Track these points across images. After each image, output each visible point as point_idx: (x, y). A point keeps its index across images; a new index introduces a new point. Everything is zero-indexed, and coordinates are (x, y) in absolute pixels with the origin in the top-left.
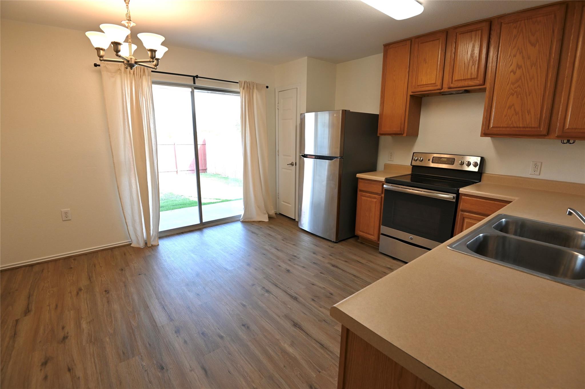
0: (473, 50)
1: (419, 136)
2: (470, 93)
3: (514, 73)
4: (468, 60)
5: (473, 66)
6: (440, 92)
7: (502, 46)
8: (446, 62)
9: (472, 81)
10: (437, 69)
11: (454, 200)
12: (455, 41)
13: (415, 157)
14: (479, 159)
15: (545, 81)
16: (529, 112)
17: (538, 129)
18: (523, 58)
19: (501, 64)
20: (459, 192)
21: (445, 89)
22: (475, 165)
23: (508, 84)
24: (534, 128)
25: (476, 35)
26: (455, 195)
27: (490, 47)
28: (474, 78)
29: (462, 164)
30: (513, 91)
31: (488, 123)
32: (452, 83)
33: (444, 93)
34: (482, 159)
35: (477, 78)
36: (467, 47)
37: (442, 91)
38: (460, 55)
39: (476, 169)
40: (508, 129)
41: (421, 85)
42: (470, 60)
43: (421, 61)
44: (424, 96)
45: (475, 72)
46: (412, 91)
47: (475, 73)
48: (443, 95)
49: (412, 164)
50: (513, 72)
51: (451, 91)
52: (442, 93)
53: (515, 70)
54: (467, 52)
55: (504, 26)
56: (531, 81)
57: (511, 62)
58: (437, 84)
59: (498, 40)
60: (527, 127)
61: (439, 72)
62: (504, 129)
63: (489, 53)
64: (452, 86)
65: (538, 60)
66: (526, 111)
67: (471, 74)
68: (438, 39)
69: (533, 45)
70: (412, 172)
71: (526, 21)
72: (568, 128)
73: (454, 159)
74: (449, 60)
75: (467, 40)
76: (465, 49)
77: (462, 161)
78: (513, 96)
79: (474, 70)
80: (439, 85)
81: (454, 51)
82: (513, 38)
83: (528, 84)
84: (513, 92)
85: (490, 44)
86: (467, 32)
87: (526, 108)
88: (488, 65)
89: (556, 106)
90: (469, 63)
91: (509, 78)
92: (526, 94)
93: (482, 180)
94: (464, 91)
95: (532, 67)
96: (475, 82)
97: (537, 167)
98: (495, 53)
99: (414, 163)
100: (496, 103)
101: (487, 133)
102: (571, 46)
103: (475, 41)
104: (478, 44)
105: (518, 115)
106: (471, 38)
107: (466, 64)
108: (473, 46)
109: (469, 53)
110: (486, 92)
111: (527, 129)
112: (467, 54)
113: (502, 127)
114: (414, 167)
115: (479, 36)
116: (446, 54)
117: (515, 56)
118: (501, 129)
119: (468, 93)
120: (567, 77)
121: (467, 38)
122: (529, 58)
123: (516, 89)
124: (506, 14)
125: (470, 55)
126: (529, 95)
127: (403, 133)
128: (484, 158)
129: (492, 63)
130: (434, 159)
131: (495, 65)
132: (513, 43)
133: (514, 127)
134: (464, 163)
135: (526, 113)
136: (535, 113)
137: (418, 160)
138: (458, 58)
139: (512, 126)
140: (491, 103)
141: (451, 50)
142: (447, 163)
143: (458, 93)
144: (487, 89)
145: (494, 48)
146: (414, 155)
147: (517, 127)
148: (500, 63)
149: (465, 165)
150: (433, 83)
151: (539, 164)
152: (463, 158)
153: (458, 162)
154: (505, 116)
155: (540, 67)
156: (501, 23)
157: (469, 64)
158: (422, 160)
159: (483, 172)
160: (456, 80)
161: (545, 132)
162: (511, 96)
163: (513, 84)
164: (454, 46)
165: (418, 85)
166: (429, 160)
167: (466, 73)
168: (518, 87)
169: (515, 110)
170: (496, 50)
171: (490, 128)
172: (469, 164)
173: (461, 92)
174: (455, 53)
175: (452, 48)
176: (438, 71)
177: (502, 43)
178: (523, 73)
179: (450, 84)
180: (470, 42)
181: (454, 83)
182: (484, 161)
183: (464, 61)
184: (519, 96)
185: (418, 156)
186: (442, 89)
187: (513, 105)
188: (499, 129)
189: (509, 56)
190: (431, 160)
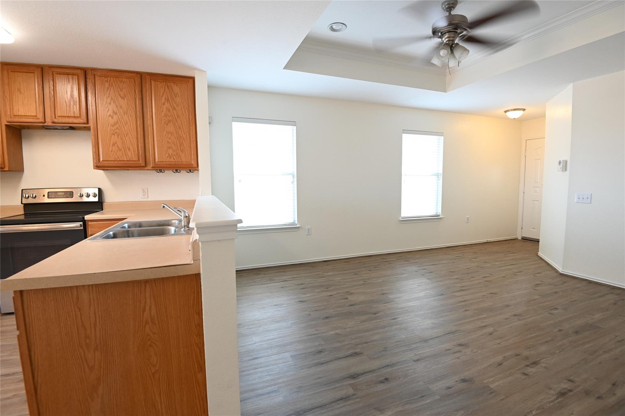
0: (72, 92)
1: (25, 171)
2: (75, 130)
3: (112, 118)
4: (69, 99)
5: (75, 106)
6: (42, 126)
7: (98, 93)
8: (45, 97)
9: (76, 119)
10: (36, 102)
11: (82, 228)
12: (52, 79)
13: (26, 194)
14: (97, 190)
15: (136, 126)
16: (129, 149)
17: (139, 162)
18: (117, 107)
19: (100, 109)
20: (85, 219)
21: (49, 123)
22: (95, 196)
23: (108, 126)
24: (135, 161)
25: (73, 79)
26: (81, 223)
27: (88, 93)
28: (77, 117)
29: (81, 196)
30: (114, 131)
31: (98, 157)
32: (55, 118)
33: (47, 127)
34: (100, 190)
35: (80, 117)
36: (66, 87)
37: (45, 124)
38: (59, 94)
39: (96, 199)
40: (116, 162)
41: (18, 116)
42: (70, 99)
43: (14, 91)
44: (24, 127)
45: (78, 111)
46: (8, 120)
47: (78, 113)
48: (47, 129)
49: (23, 203)
50: (111, 116)
51: (56, 126)
52: (46, 127)
53: (112, 115)
54: (66, 92)
55: (97, 78)
56: (126, 125)
57: (108, 108)
58: (38, 116)
59: (94, 88)
60: (130, 161)
61: (39, 105)
62: (112, 162)
63: (88, 97)
64: (56, 121)
65: (128, 110)
66: (127, 148)
67: (74, 112)
68: (33, 73)
69: (123, 98)
70: (24, 211)
71: (114, 78)
72: (158, 161)
73: (72, 192)
74: (49, 95)
75: (65, 81)
76: (64, 89)
77: (80, 193)
78: (114, 135)
79: (76, 109)
80: (41, 119)
81: (53, 88)
82: (106, 89)
83: (124, 128)
84: (114, 133)
85: (87, 90)
86: (64, 74)
87: (126, 147)
88: (88, 107)
89: (147, 145)
90: (70, 102)
91: (108, 121)
92: (124, 135)
93: (103, 209)
94: (69, 127)
95: (124, 114)
96: (79, 120)
97: (145, 192)
98: (93, 98)
99: (25, 201)
100: (102, 140)
101: (99, 165)
102: (148, 104)
103: (73, 84)
104: (76, 87)
105: (121, 151)
106: (69, 81)
107: (67, 103)
108: (71, 88)
109: (69, 93)
110: (90, 130)
111: (130, 162)
112: (67, 94)
113: (111, 161)
114: (26, 206)
115: (76, 80)
116: (44, 90)
117: (110, 104)
118: (110, 162)
119: (73, 130)
120: (150, 125)
121: (64, 79)
122: (121, 107)
123: (116, 130)
124: (97, 68)
125: (70, 96)
126: (127, 136)
127: (3, 167)
128: (101, 189)
129: (92, 106)
130: (50, 194)
131: (95, 108)
132: (106, 93)
133: (121, 161)
134: (83, 195)
135: (128, 150)
136: (133, 150)
137: (30, 198)
138: (58, 95)
139: (118, 159)
140: (97, 140)
141: (49, 87)
142: (65, 196)
143: (63, 129)
144: (92, 128)
145: (91, 94)
146: (23, 192)
147: (123, 161)
148: (98, 107)
149: (85, 197)
150: (34, 115)
151: (146, 190)
152: (81, 190)
153: (77, 195)
154: (111, 151)
155: (131, 116)
156: (95, 74)
157: (70, 104)
158: (36, 197)
159: (103, 201)
160: (59, 116)
161: (143, 165)
162: (113, 135)
163: (113, 126)
164: (52, 83)
165: (15, 115)
166: (44, 196)
167: (69, 111)
168: (116, 129)
169: (118, 147)
170: (94, 95)
171: (100, 161)
172: (88, 196)
173: (66, 128)
174: (54, 90)
175: (49, 84)
176: (37, 104)
177: (98, 91)
178: (119, 118)
179: (53, 119)
180: (68, 83)
181: (57, 118)
182: (102, 192)
183: (65, 100)
184: (119, 136)
185: (29, 193)
186: (45, 122)
187: (116, 143)
188: (108, 162)
189: (105, 103)
190: (46, 196)
